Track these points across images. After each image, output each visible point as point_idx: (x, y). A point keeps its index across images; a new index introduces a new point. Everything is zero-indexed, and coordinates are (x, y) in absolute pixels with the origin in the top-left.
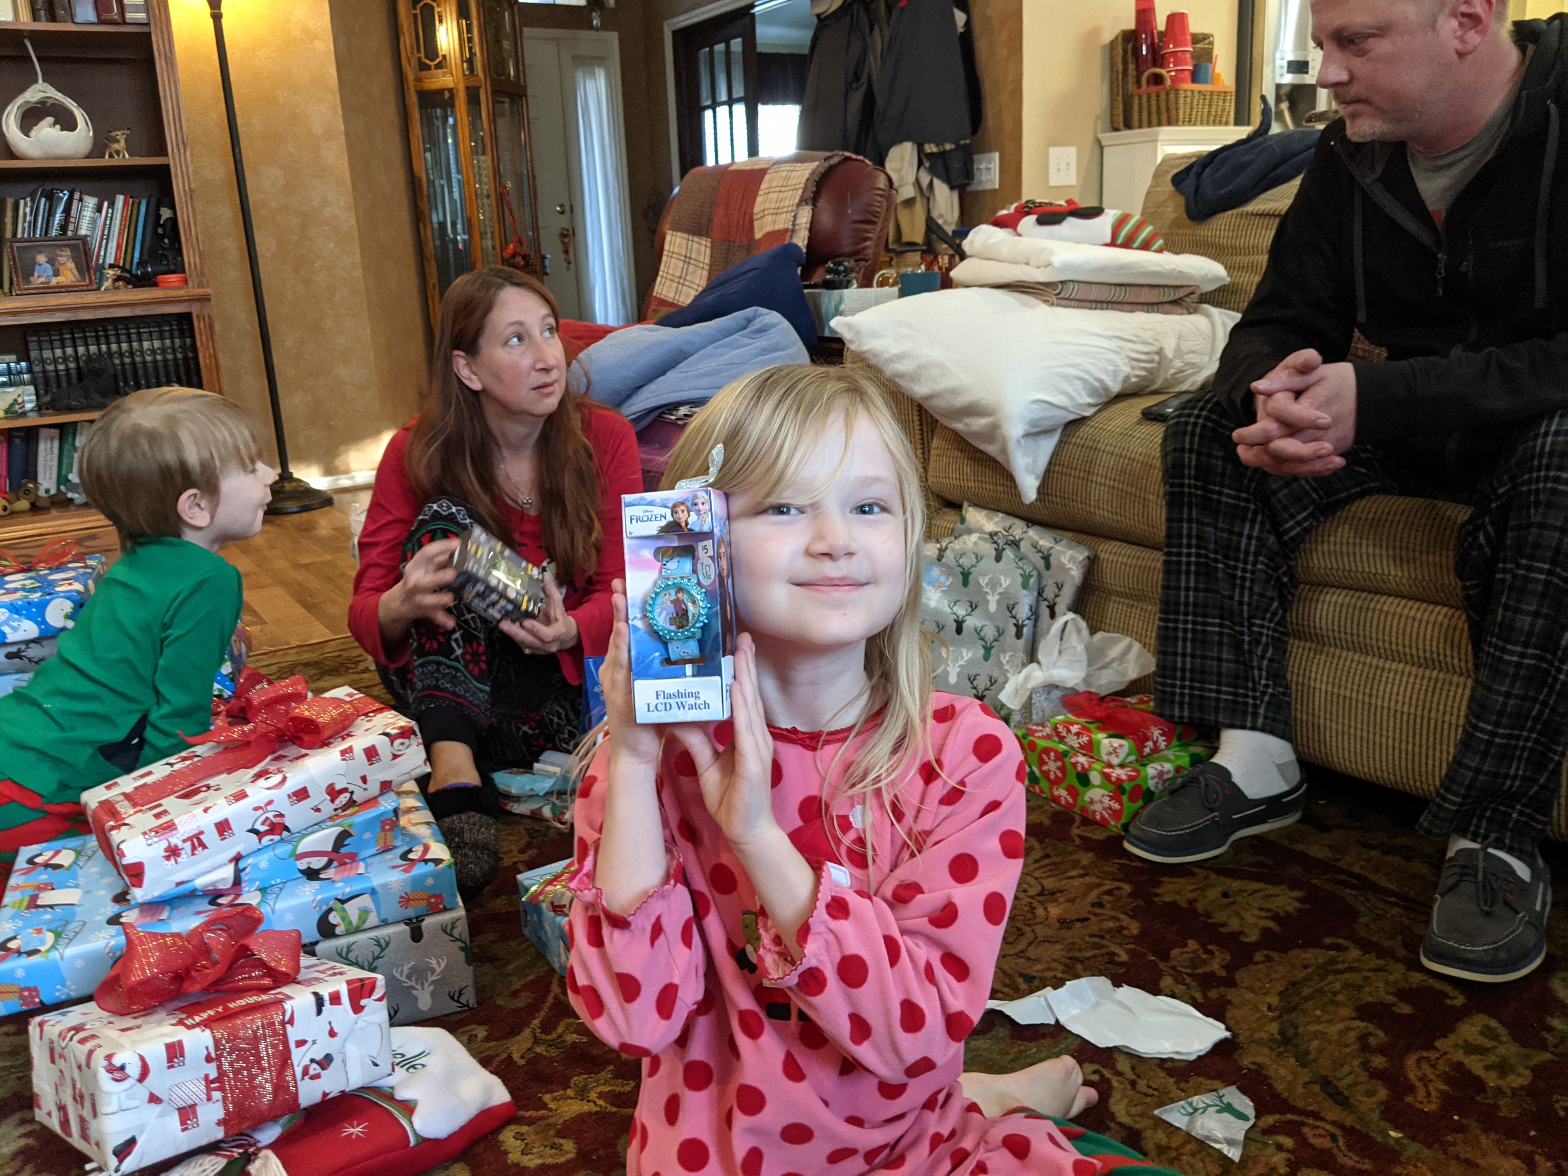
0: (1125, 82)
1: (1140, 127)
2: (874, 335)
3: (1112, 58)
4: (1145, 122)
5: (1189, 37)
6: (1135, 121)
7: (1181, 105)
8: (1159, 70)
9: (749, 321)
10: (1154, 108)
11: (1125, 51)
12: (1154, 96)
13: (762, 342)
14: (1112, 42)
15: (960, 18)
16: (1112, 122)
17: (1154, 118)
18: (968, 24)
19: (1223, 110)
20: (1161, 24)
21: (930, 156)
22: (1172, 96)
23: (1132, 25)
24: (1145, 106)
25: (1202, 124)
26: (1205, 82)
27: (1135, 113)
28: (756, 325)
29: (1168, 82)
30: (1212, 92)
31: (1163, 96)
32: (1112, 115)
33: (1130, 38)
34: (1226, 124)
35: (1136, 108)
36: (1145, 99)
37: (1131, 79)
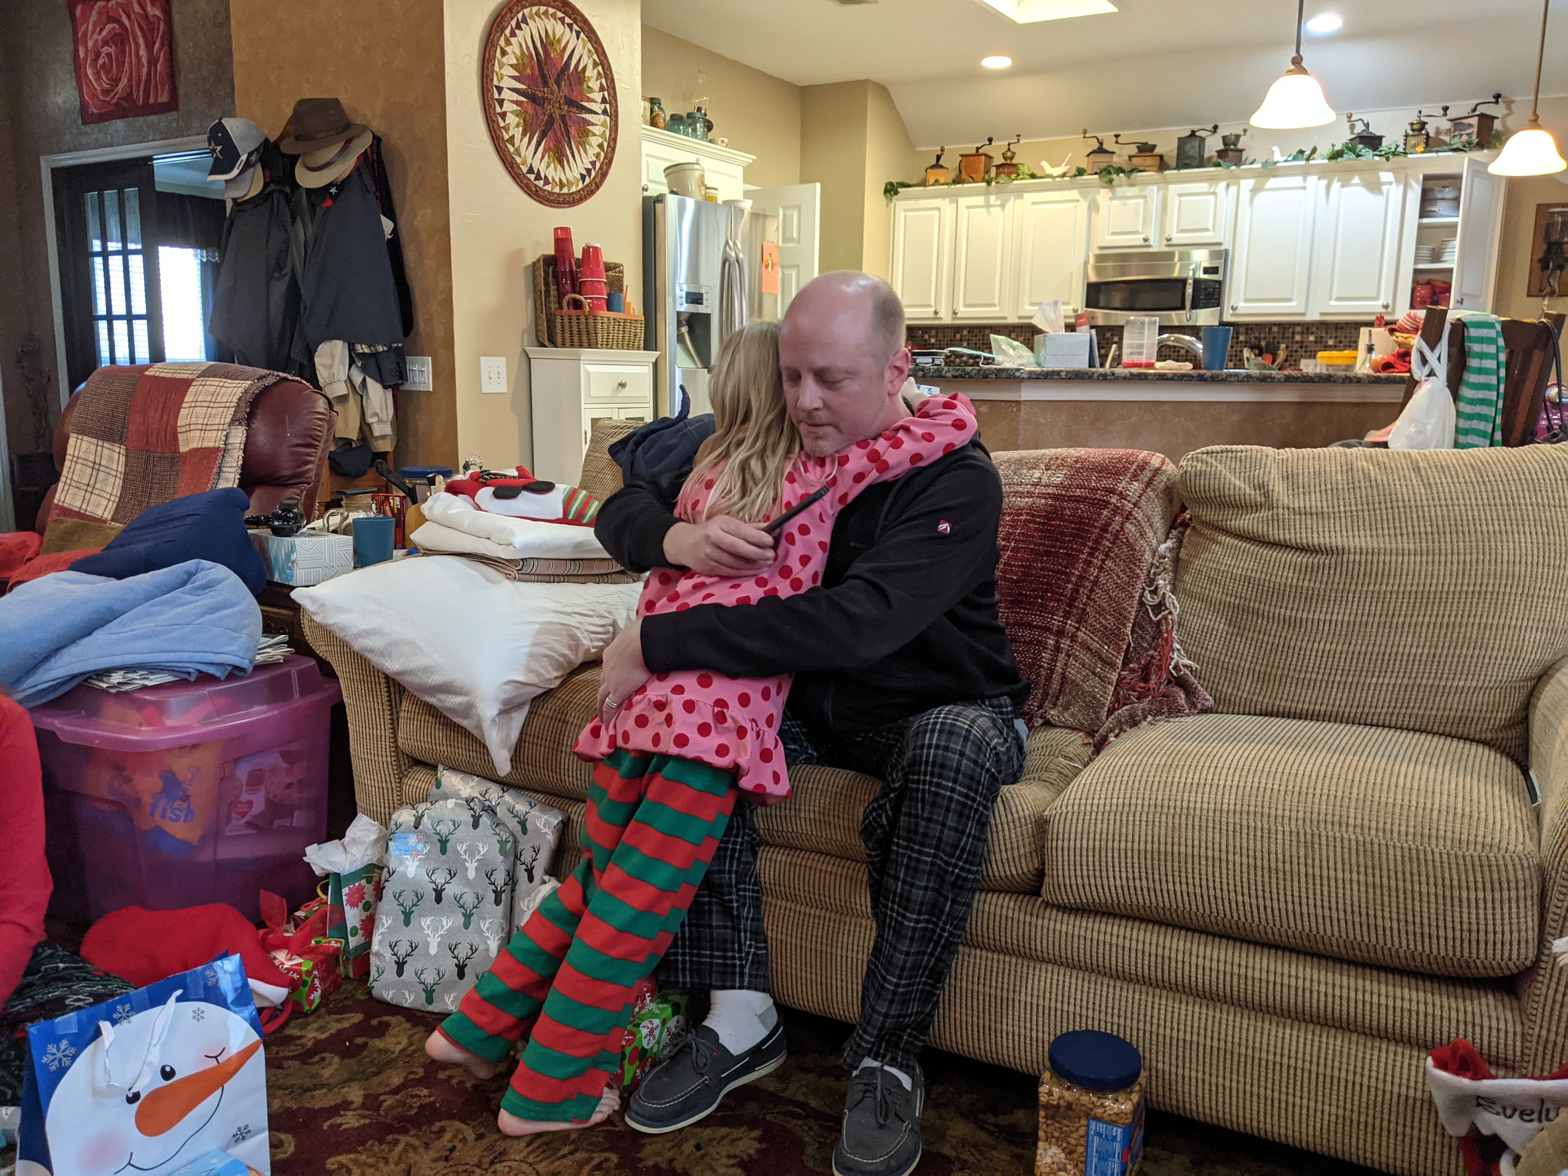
0: (548, 302)
1: (564, 346)
2: (339, 609)
3: (534, 278)
4: (568, 342)
5: (602, 267)
6: (559, 340)
7: (599, 330)
8: (578, 296)
9: (191, 575)
10: (575, 329)
11: (546, 273)
12: (574, 318)
13: (208, 599)
14: (534, 264)
15: (388, 225)
16: (537, 338)
17: (576, 340)
18: (395, 231)
19: (635, 336)
20: (578, 254)
21: (360, 356)
22: (591, 320)
23: (552, 252)
24: (567, 326)
25: (618, 348)
26: (619, 311)
27: (559, 333)
28: (200, 579)
29: (587, 308)
30: (625, 321)
31: (583, 320)
32: (537, 330)
33: (549, 262)
34: (638, 348)
35: (559, 326)
36: (566, 320)
37: (553, 299)
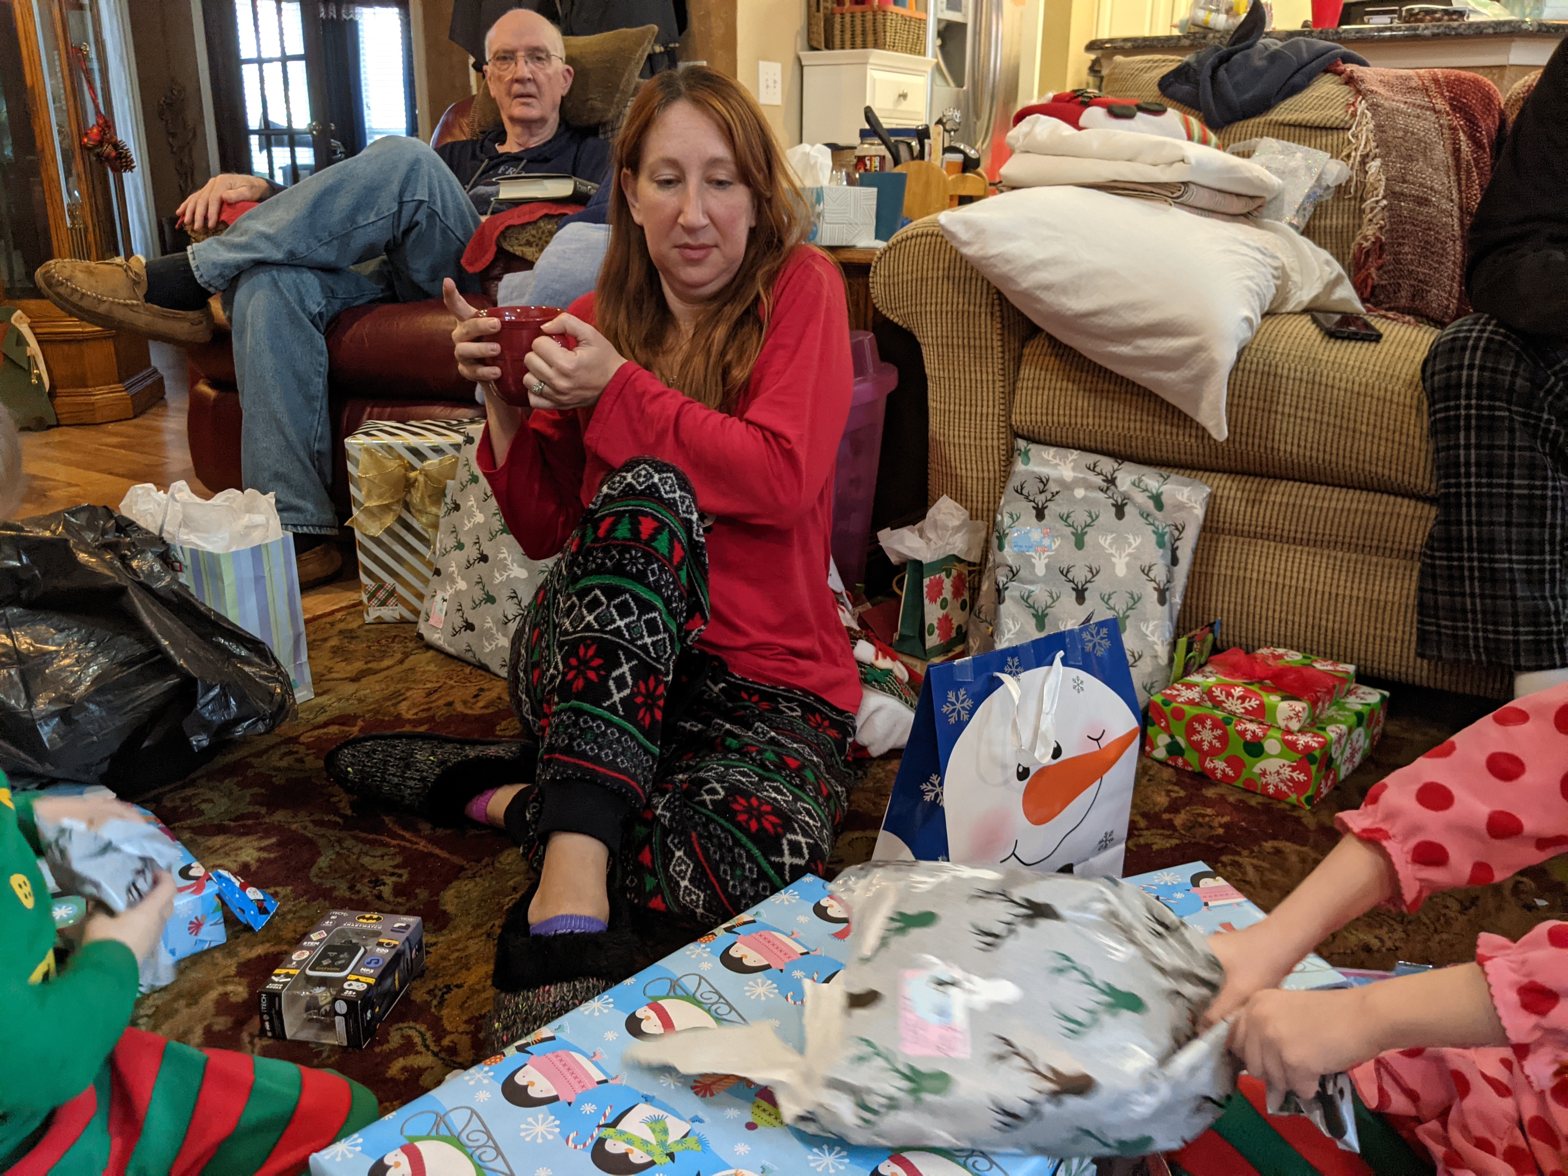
1: (843, 48)
4: (848, 43)
6: (837, 41)
7: (887, 28)
10: (858, 28)
12: (858, 15)
16: (809, 40)
17: (859, 40)
19: (918, 38)
22: (880, 17)
24: (848, 25)
25: (902, 51)
27: (837, 32)
29: (876, 2)
30: (911, 18)
31: (869, 17)
32: (810, 33)
34: (919, 54)
35: (837, 26)
36: (848, 18)
